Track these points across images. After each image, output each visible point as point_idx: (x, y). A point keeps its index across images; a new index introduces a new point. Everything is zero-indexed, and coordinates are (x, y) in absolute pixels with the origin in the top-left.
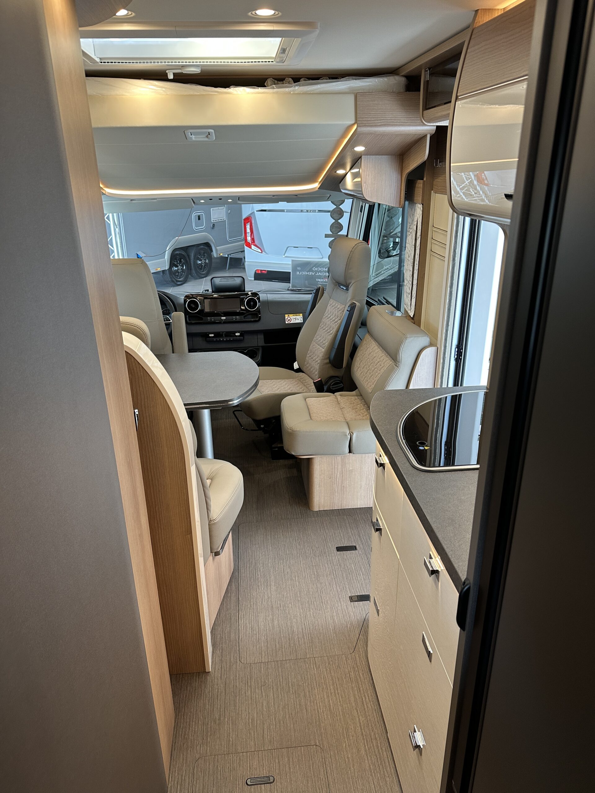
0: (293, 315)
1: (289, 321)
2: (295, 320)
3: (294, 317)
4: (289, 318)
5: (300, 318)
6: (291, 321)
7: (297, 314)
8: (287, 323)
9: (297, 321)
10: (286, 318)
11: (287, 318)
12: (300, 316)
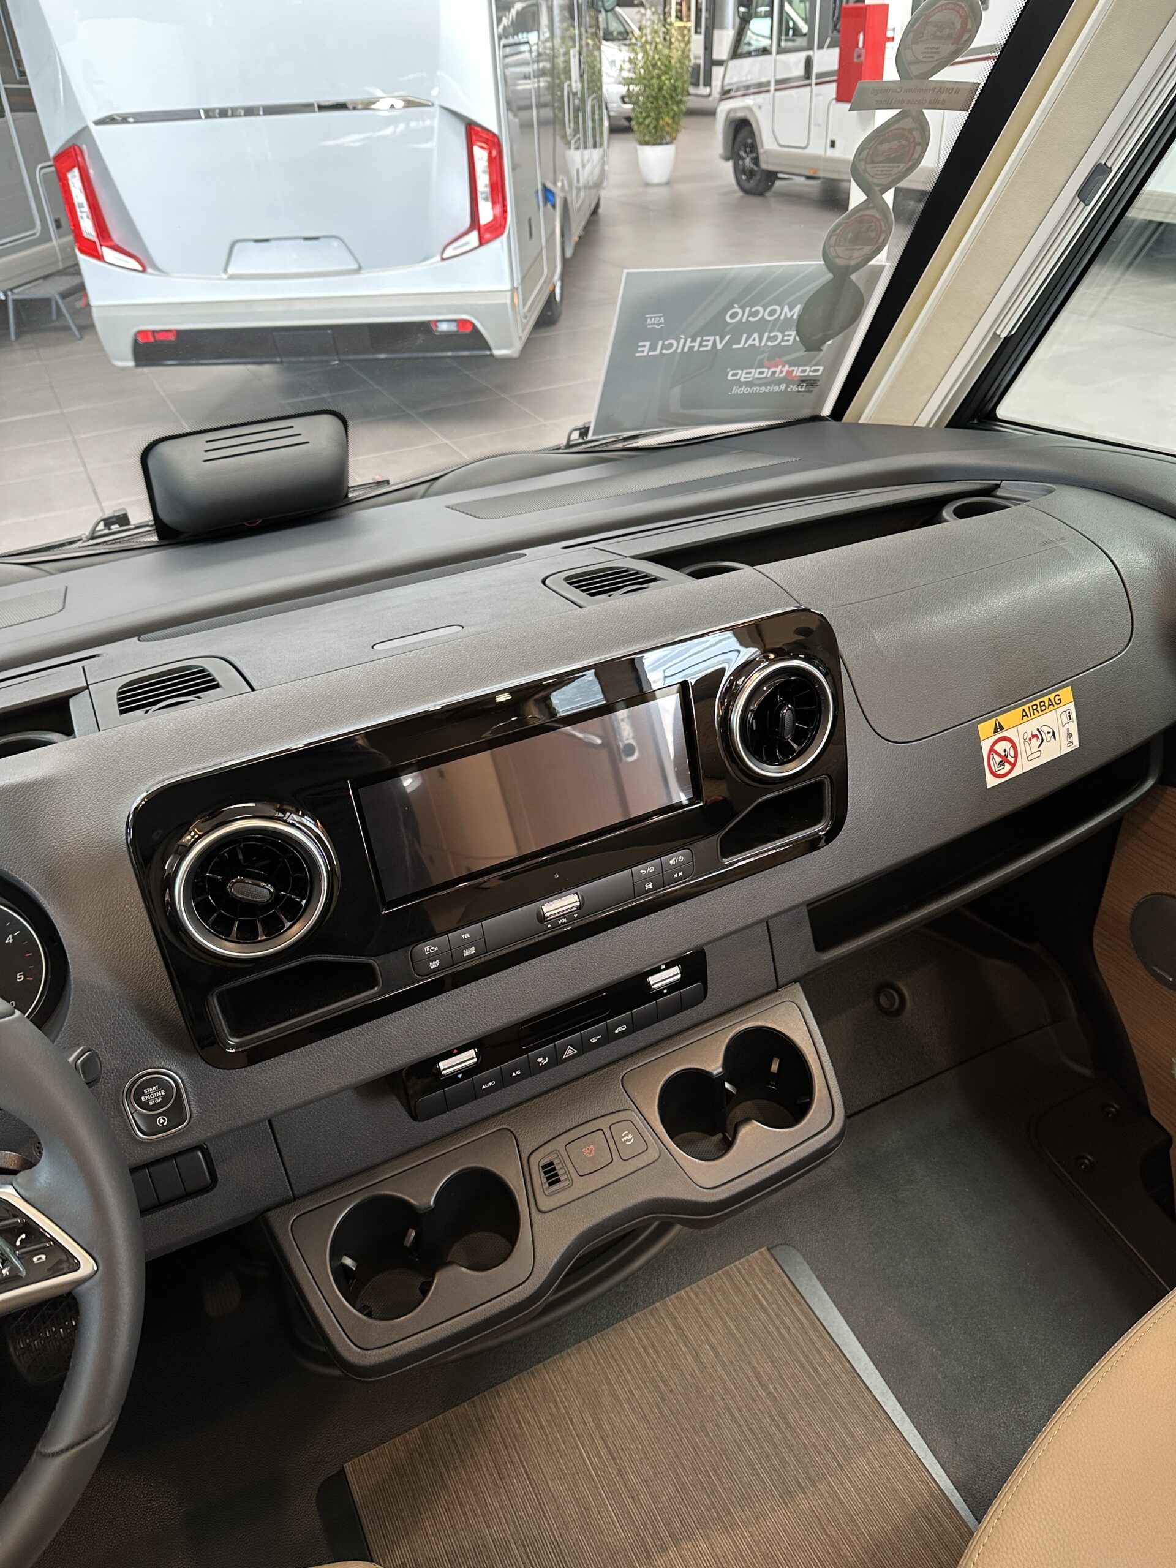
0: (1025, 715)
1: (1008, 767)
2: (1035, 742)
3: (1031, 726)
4: (1000, 747)
5: (1065, 719)
6: (1013, 765)
7: (1046, 699)
8: (991, 782)
9: (1052, 751)
10: (986, 746)
11: (992, 750)
12: (1059, 711)
